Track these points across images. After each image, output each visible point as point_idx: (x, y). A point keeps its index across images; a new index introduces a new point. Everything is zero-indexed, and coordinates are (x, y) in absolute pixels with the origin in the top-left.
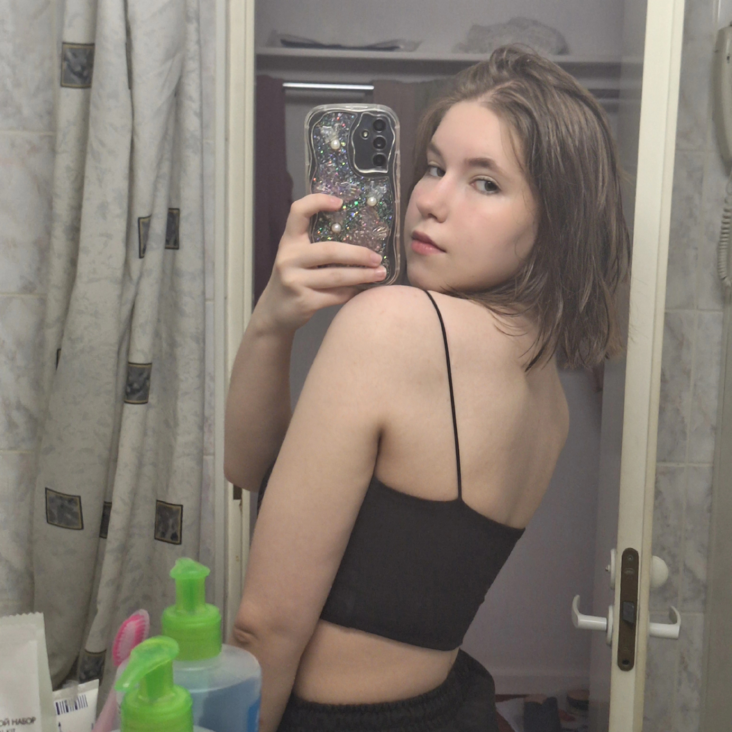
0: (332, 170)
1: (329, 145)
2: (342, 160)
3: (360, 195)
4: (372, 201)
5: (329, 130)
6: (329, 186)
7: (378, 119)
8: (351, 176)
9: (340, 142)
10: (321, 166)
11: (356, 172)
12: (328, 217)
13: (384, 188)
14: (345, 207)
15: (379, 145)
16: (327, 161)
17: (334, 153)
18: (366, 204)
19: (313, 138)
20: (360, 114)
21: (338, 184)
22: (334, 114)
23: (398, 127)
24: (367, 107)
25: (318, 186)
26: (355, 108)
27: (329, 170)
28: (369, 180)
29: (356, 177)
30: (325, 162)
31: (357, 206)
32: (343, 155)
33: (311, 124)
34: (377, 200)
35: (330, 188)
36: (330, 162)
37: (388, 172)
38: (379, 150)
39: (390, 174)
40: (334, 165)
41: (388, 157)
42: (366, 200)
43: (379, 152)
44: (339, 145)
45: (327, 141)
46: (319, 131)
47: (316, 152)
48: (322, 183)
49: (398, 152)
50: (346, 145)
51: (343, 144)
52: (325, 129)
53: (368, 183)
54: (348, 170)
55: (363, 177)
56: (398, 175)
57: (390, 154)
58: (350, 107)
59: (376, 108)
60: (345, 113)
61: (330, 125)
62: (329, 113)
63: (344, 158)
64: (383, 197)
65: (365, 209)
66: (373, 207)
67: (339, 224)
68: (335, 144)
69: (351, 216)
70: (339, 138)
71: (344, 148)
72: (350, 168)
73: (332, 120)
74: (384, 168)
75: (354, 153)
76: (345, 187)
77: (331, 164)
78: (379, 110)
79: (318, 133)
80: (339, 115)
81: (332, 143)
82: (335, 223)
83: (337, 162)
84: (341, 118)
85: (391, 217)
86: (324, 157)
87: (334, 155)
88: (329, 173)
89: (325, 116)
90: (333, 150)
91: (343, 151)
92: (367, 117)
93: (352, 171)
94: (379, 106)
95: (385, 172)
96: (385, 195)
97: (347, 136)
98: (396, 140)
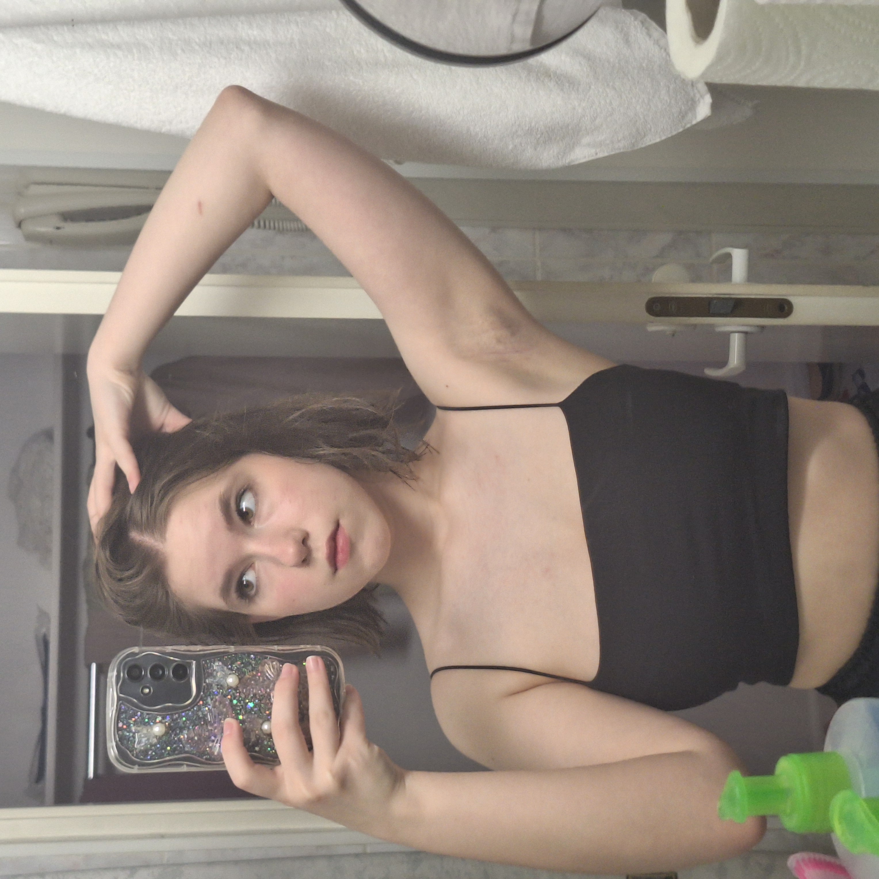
0: (192, 735)
1: (160, 738)
2: (179, 720)
3: (225, 696)
4: (232, 680)
5: (140, 737)
6: (213, 738)
7: (126, 676)
8: (200, 709)
9: (155, 723)
10: (186, 749)
11: (194, 703)
12: (253, 739)
13: (217, 665)
14: (241, 717)
15: (161, 672)
16: (180, 740)
17: (171, 732)
18: (236, 689)
19: (151, 759)
20: (119, 699)
21: (212, 725)
22: (120, 732)
23: (136, 650)
24: (111, 690)
25: (213, 753)
26: (113, 705)
27: (192, 739)
28: (204, 684)
29: (201, 702)
30: (182, 744)
31: (239, 701)
32: (173, 720)
33: (133, 763)
34: (230, 674)
35: (215, 737)
36: (182, 737)
37: (194, 660)
38: (166, 673)
39: (198, 658)
40: (185, 732)
41: (176, 661)
42: (231, 688)
43: (169, 673)
44: (159, 724)
45: (155, 741)
46: (141, 751)
47: (169, 755)
48: (210, 748)
49: (169, 649)
50: (160, 715)
51: (159, 719)
52: (139, 743)
53: (210, 686)
54: (193, 712)
55: (202, 693)
56: (199, 648)
57: (172, 658)
58: (111, 712)
59: (112, 677)
60: (118, 719)
61: (134, 737)
62: (118, 739)
63: (177, 719)
64: (227, 666)
65: (243, 691)
66: (240, 679)
67: (262, 724)
68: (158, 729)
69: (252, 709)
70: (151, 725)
71: (164, 718)
72: (189, 710)
73: (128, 734)
74: (190, 664)
75: (170, 704)
76: (215, 717)
77: (184, 736)
78: (115, 673)
79: (145, 752)
80: (120, 725)
81: (157, 734)
82: (261, 729)
83: (181, 729)
84: (125, 722)
85: (252, 656)
86: (175, 746)
87: (172, 732)
88: (196, 738)
89: (122, 744)
90: (166, 733)
91: (168, 719)
92: (121, 690)
93: (193, 708)
94: (109, 675)
95: (194, 662)
96: (225, 664)
97: (148, 714)
98: (154, 651)
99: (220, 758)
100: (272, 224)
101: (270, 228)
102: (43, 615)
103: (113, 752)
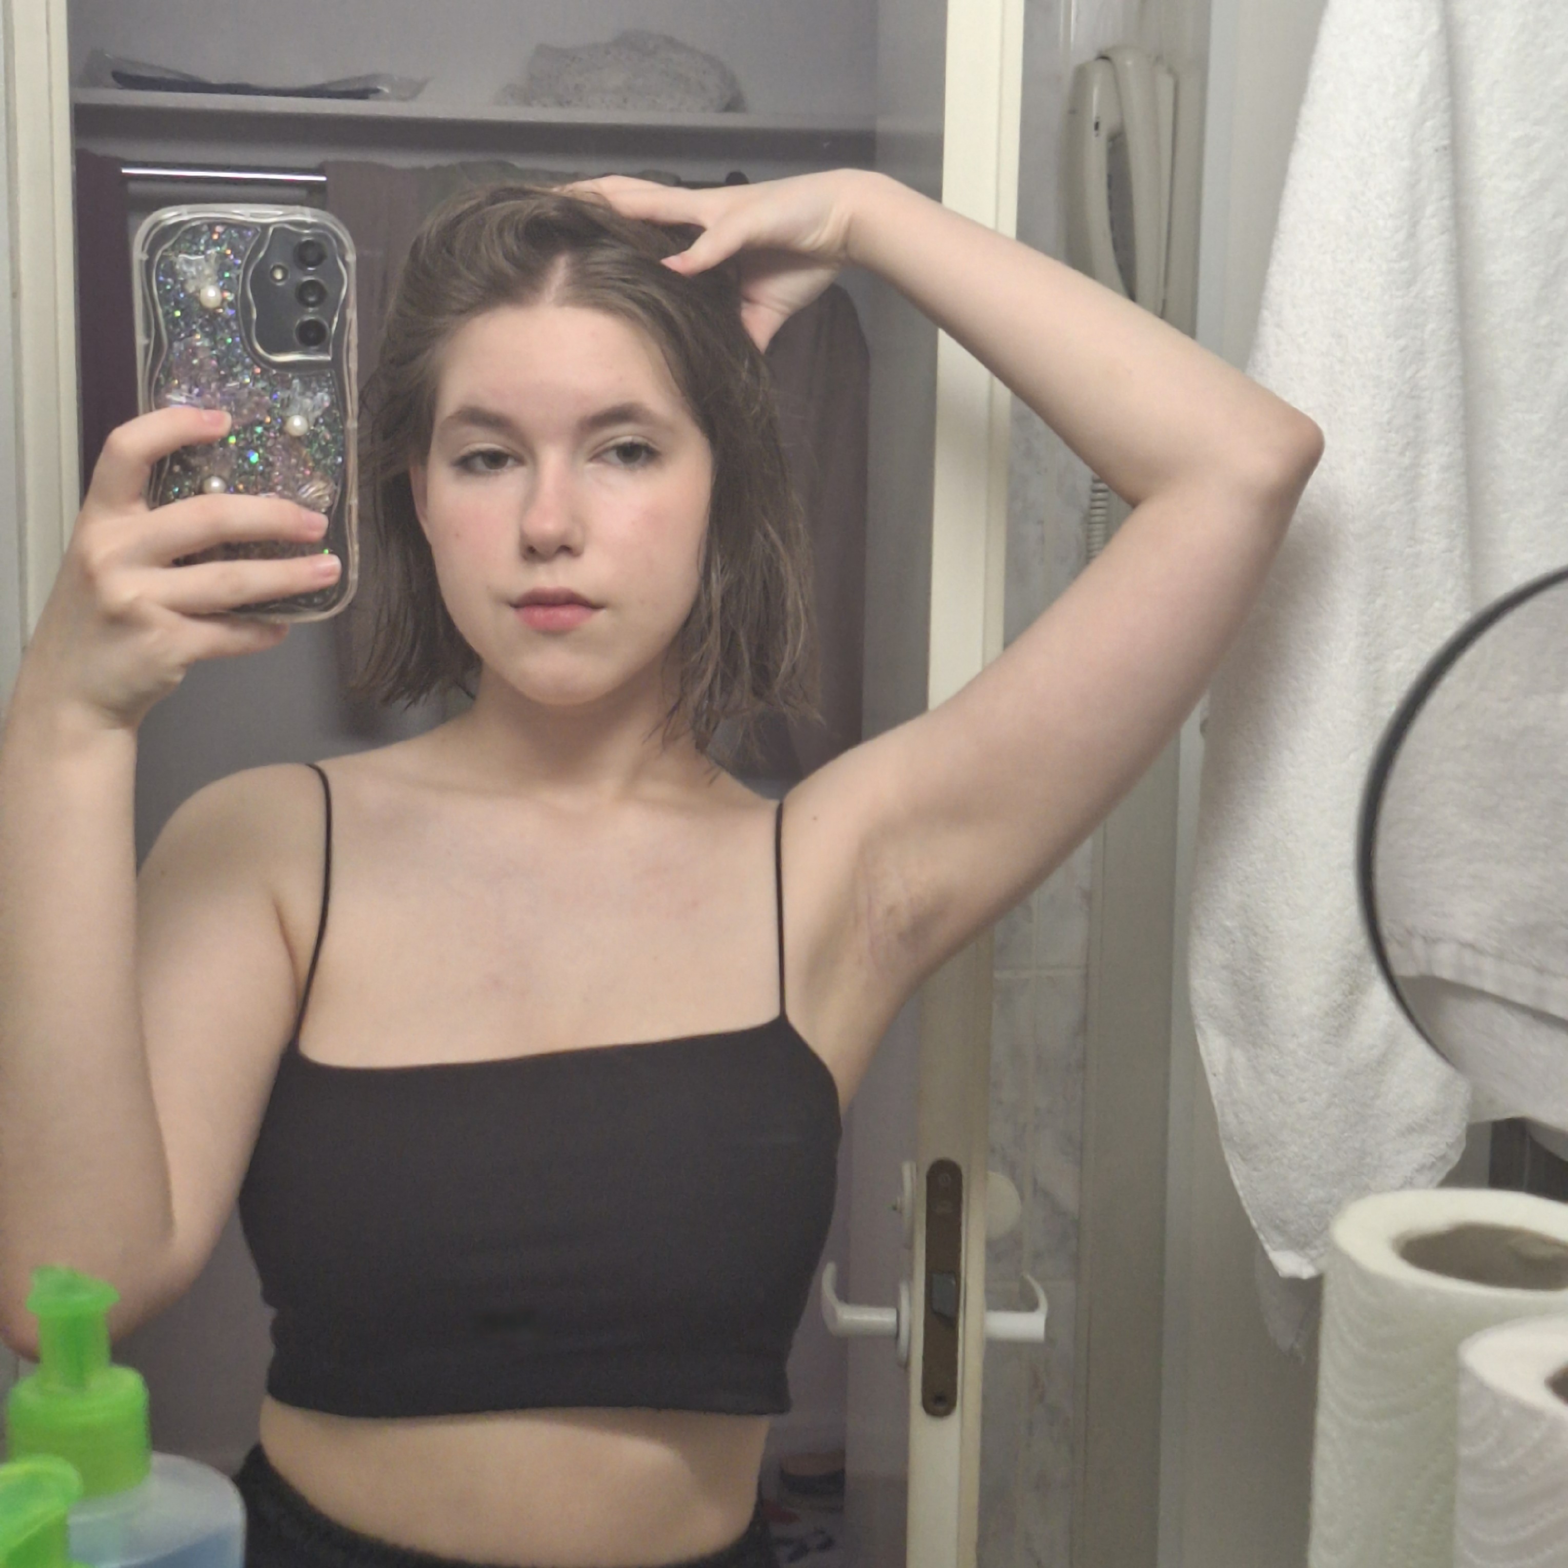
0: (201, 355)
1: (195, 298)
2: (226, 331)
3: (269, 412)
4: (297, 424)
5: (198, 263)
6: (196, 391)
7: (304, 239)
8: (247, 367)
9: (222, 289)
10: (176, 345)
11: (258, 360)
12: (194, 461)
13: (324, 398)
14: (232, 440)
15: (312, 299)
16: (192, 333)
17: (207, 317)
18: (282, 431)
19: (159, 283)
20: (266, 227)
21: (219, 388)
22: (205, 228)
23: (351, 258)
24: (280, 213)
25: (169, 391)
26: (252, 215)
27: (194, 355)
28: (290, 376)
29: (258, 370)
30: (186, 336)
31: (260, 437)
32: (227, 321)
33: (151, 252)
34: (308, 420)
35: (198, 395)
36: (198, 336)
37: (333, 359)
38: (311, 309)
39: (337, 364)
40: (206, 343)
41: (330, 326)
42: (284, 422)
43: (310, 315)
44: (219, 298)
45: (191, 289)
46: (172, 265)
47: (166, 314)
48: (179, 386)
49: (352, 315)
50: (236, 298)
51: (229, 296)
52: (188, 262)
53: (287, 385)
54: (241, 355)
55: (274, 372)
56: (353, 366)
57: (336, 319)
58: (242, 213)
59: (303, 214)
60: (229, 225)
61: (197, 253)
62: (194, 224)
63: (229, 327)
64: (322, 416)
65: (279, 443)
66: (299, 438)
67: (220, 477)
68: (211, 294)
69: (246, 459)
70: (218, 281)
71: (231, 305)
72: (245, 349)
73: (202, 241)
74: (325, 351)
75: (255, 316)
76: (233, 394)
77: (200, 341)
78: (309, 220)
79: (171, 271)
80: (219, 229)
81: (203, 292)
82: (210, 476)
83: (211, 336)
84: (224, 236)
85: (340, 460)
86: (182, 324)
87: (207, 320)
88: (195, 362)
89: (186, 232)
90: (204, 310)
91: (230, 312)
92: (281, 232)
93: (249, 356)
94: (307, 210)
95: (329, 358)
96: (327, 412)
97: (238, 277)
98: (348, 289)
99: (160, 404)
100: (1098, 504)
101: (1093, 500)
102: (414, 90)
103: (170, 215)
